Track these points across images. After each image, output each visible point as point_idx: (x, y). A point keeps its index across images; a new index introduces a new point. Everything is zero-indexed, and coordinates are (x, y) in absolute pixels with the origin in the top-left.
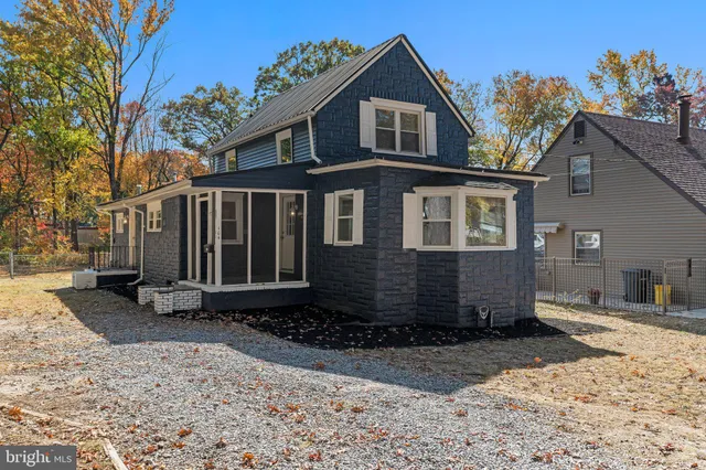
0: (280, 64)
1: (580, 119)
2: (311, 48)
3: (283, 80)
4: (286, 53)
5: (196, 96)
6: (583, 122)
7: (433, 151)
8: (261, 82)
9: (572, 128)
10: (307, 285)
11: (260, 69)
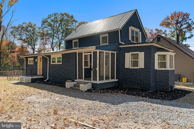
0: (48, 18)
1: (159, 37)
2: (57, 15)
3: (49, 22)
4: (51, 15)
5: (23, 25)
6: (160, 37)
7: (141, 42)
8: (43, 23)
9: (157, 39)
10: (117, 80)
11: (43, 19)
